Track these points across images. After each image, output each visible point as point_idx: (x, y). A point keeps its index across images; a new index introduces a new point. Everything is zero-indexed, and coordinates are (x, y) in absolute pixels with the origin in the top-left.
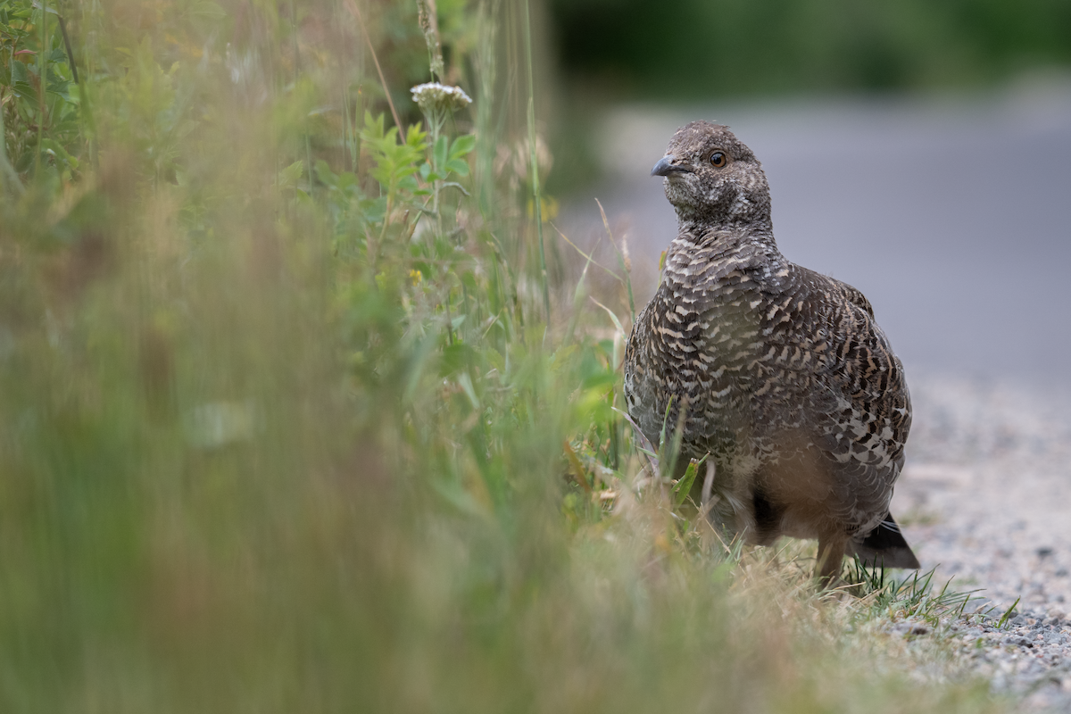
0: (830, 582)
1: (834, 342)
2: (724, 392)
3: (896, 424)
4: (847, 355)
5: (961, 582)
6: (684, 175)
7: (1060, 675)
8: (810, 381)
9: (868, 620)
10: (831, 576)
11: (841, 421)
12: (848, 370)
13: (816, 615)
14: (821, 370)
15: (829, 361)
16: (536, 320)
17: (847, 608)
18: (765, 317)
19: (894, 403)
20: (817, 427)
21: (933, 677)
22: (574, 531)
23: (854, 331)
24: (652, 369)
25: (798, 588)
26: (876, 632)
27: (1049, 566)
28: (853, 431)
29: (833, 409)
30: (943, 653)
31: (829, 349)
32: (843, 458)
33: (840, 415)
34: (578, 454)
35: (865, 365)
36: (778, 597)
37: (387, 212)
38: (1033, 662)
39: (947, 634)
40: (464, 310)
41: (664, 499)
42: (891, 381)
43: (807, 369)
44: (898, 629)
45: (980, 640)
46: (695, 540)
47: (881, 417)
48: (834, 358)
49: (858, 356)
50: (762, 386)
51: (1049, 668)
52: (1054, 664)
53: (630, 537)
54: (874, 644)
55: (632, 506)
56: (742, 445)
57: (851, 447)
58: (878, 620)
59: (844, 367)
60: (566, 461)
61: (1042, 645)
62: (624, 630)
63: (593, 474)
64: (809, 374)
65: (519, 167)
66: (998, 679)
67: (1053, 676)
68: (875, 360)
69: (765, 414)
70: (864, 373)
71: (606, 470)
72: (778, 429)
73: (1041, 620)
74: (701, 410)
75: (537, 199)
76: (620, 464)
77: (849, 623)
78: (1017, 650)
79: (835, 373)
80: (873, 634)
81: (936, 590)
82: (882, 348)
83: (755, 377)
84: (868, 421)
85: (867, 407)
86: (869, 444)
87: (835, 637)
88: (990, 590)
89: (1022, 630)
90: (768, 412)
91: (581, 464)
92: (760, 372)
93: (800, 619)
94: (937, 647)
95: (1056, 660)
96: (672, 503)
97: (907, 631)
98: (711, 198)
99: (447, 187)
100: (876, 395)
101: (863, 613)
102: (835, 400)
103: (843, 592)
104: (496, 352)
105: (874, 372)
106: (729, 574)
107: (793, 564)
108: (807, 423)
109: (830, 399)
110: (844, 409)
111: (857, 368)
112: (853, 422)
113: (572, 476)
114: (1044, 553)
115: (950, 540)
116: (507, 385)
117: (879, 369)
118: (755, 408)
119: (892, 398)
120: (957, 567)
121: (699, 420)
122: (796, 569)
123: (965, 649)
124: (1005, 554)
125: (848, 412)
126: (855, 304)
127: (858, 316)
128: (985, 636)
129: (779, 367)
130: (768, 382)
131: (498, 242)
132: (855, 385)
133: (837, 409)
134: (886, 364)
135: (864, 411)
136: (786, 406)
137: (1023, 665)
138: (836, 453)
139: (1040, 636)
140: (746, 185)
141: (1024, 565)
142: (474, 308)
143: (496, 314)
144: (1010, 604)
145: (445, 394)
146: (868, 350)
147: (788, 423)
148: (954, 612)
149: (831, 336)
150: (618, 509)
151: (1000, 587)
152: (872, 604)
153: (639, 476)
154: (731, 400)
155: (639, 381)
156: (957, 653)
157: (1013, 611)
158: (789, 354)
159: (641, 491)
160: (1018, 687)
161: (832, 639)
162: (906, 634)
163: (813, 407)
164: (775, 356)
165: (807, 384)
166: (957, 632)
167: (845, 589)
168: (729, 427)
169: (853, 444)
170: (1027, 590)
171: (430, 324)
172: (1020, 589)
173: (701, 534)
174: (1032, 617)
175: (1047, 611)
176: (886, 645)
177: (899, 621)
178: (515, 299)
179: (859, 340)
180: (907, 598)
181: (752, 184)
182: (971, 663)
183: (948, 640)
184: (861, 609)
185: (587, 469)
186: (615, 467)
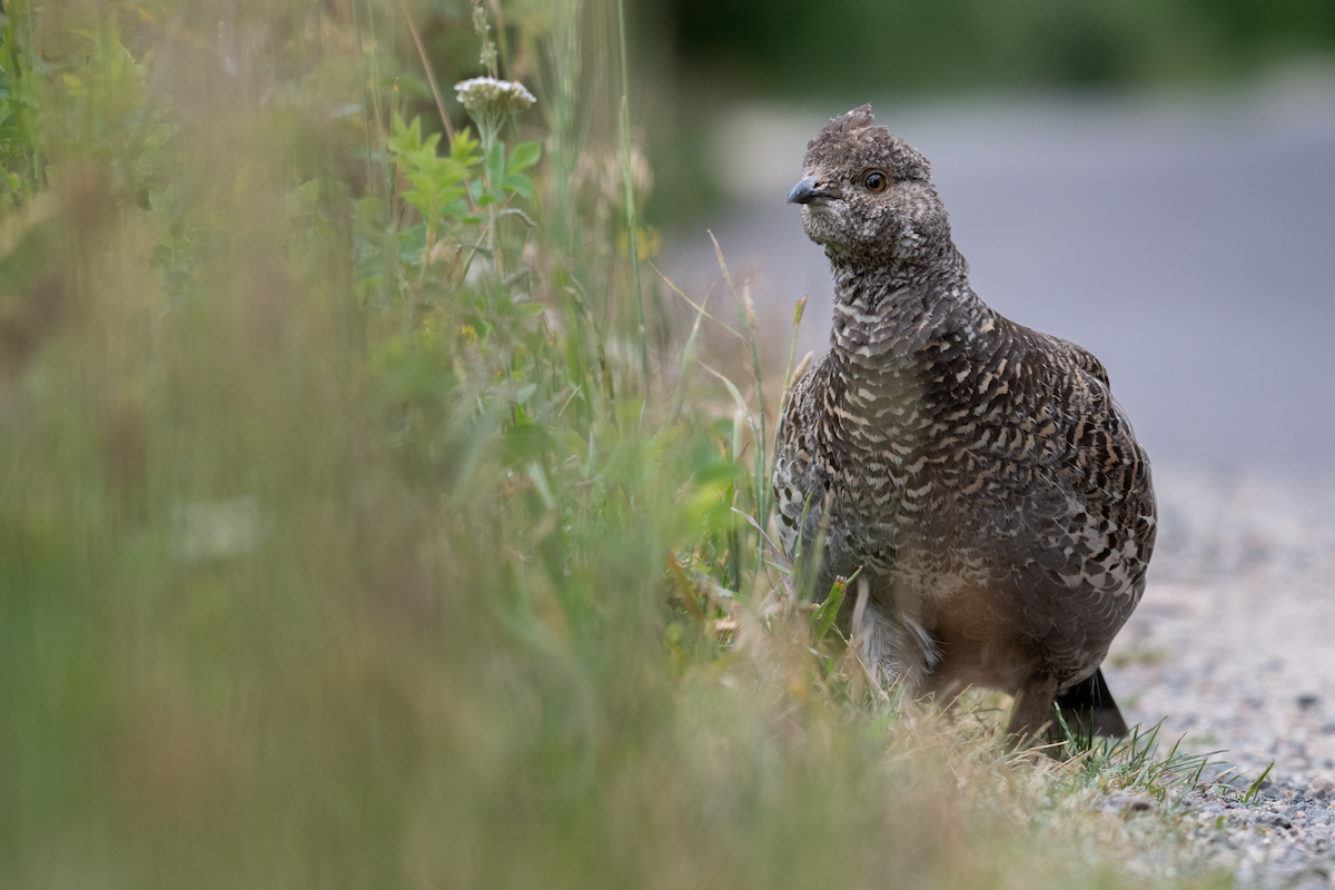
0: (1021, 741)
1: (1064, 423)
2: (923, 491)
3: (1141, 537)
4: (1080, 441)
5: (1195, 741)
6: (830, 203)
7: (1327, 865)
8: (1033, 475)
9: (1072, 791)
10: (1022, 734)
11: (1072, 530)
12: (1081, 461)
13: (1002, 785)
14: (1048, 461)
15: (1058, 449)
16: (631, 392)
17: (1045, 777)
18: (976, 390)
19: (1140, 509)
20: (1039, 536)
21: (1158, 867)
22: (681, 673)
23: (1089, 410)
24: (824, 457)
25: (979, 749)
26: (1082, 808)
27: (1314, 719)
28: (1088, 544)
29: (1062, 513)
30: (1171, 836)
31: (1058, 432)
32: (1072, 581)
33: (1071, 522)
34: (687, 570)
35: (1104, 456)
36: (952, 760)
37: (426, 248)
38: (1291, 847)
39: (1177, 810)
40: (535, 377)
41: (802, 630)
42: (1137, 478)
43: (1029, 459)
44: (1113, 803)
45: (1221, 819)
46: (842, 684)
47: (1124, 526)
48: (1064, 444)
49: (1095, 443)
50: (973, 482)
51: (1312, 855)
52: (1320, 851)
53: (756, 682)
54: (1079, 824)
55: (759, 639)
56: (942, 559)
57: (1083, 567)
58: (1086, 792)
59: (1077, 457)
60: (670, 581)
61: (1303, 826)
62: (747, 804)
63: (706, 597)
64: (1032, 466)
65: (609, 187)
66: (1245, 872)
67: (1318, 866)
68: (1117, 450)
69: (975, 517)
70: (1102, 466)
71: (722, 592)
72: (989, 538)
73: (1303, 792)
74: (891, 513)
75: (632, 231)
76: (743, 584)
77: (1047, 795)
78: (1270, 833)
79: (1065, 465)
80: (1078, 810)
81: (1163, 751)
82: (1125, 433)
83: (964, 470)
84: (1107, 532)
85: (1106, 512)
86: (1107, 563)
87: (1028, 814)
88: (1234, 752)
89: (1278, 805)
90: (978, 515)
91: (691, 583)
92: (971, 463)
93: (981, 790)
94: (1164, 828)
95: (1322, 846)
96: (811, 636)
97: (1124, 806)
98: (866, 233)
99: (507, 215)
100: (1118, 496)
101: (1065, 781)
102: (1064, 501)
103: (1039, 754)
104: (576, 434)
105: (1115, 465)
106: (887, 729)
107: (972, 716)
108: (1027, 530)
109: (1057, 499)
110: (1076, 513)
111: (1093, 459)
112: (1088, 532)
113: (679, 600)
114: (1306, 702)
115: (1181, 684)
116: (591, 477)
117: (1121, 462)
118: (961, 510)
119: (1138, 501)
120: (1191, 721)
121: (887, 526)
122: (976, 724)
123: (1202, 831)
124: (1255, 704)
125: (1081, 517)
126: (1089, 372)
127: (1093, 389)
128: (1227, 813)
129: (995, 457)
130: (980, 477)
131: (581, 288)
132: (1091, 481)
133: (1067, 513)
134: (1130, 456)
135: (1102, 518)
136: (1002, 508)
137: (1278, 852)
138: (1063, 574)
139: (1301, 813)
140: (912, 215)
141: (1280, 719)
142: (548, 374)
143: (578, 385)
144: (1262, 770)
145: (509, 490)
146: (1106, 435)
147: (1004, 530)
148: (1186, 781)
149: (1060, 415)
150: (740, 644)
151: (1248, 748)
152: (1077, 770)
153: (767, 599)
154: (931, 500)
155: (801, 471)
156: (1190, 836)
157: (1265, 780)
158: (1007, 439)
159: (771, 619)
160: (1272, 881)
161: (1024, 816)
162: (1123, 810)
163: (1035, 510)
164: (990, 442)
165: (1029, 478)
166: (1190, 808)
167: (1043, 751)
168: (927, 535)
169: (1087, 563)
170: (1284, 752)
171: (490, 397)
172: (1274, 750)
173: (850, 676)
174: (1290, 788)
175: (1311, 780)
176: (1096, 825)
177: (1113, 793)
178: (603, 364)
179: (1095, 422)
180: (1124, 762)
181: (920, 213)
182: (1209, 849)
183: (1179, 819)
184: (1063, 777)
185: (698, 590)
186: (736, 588)
